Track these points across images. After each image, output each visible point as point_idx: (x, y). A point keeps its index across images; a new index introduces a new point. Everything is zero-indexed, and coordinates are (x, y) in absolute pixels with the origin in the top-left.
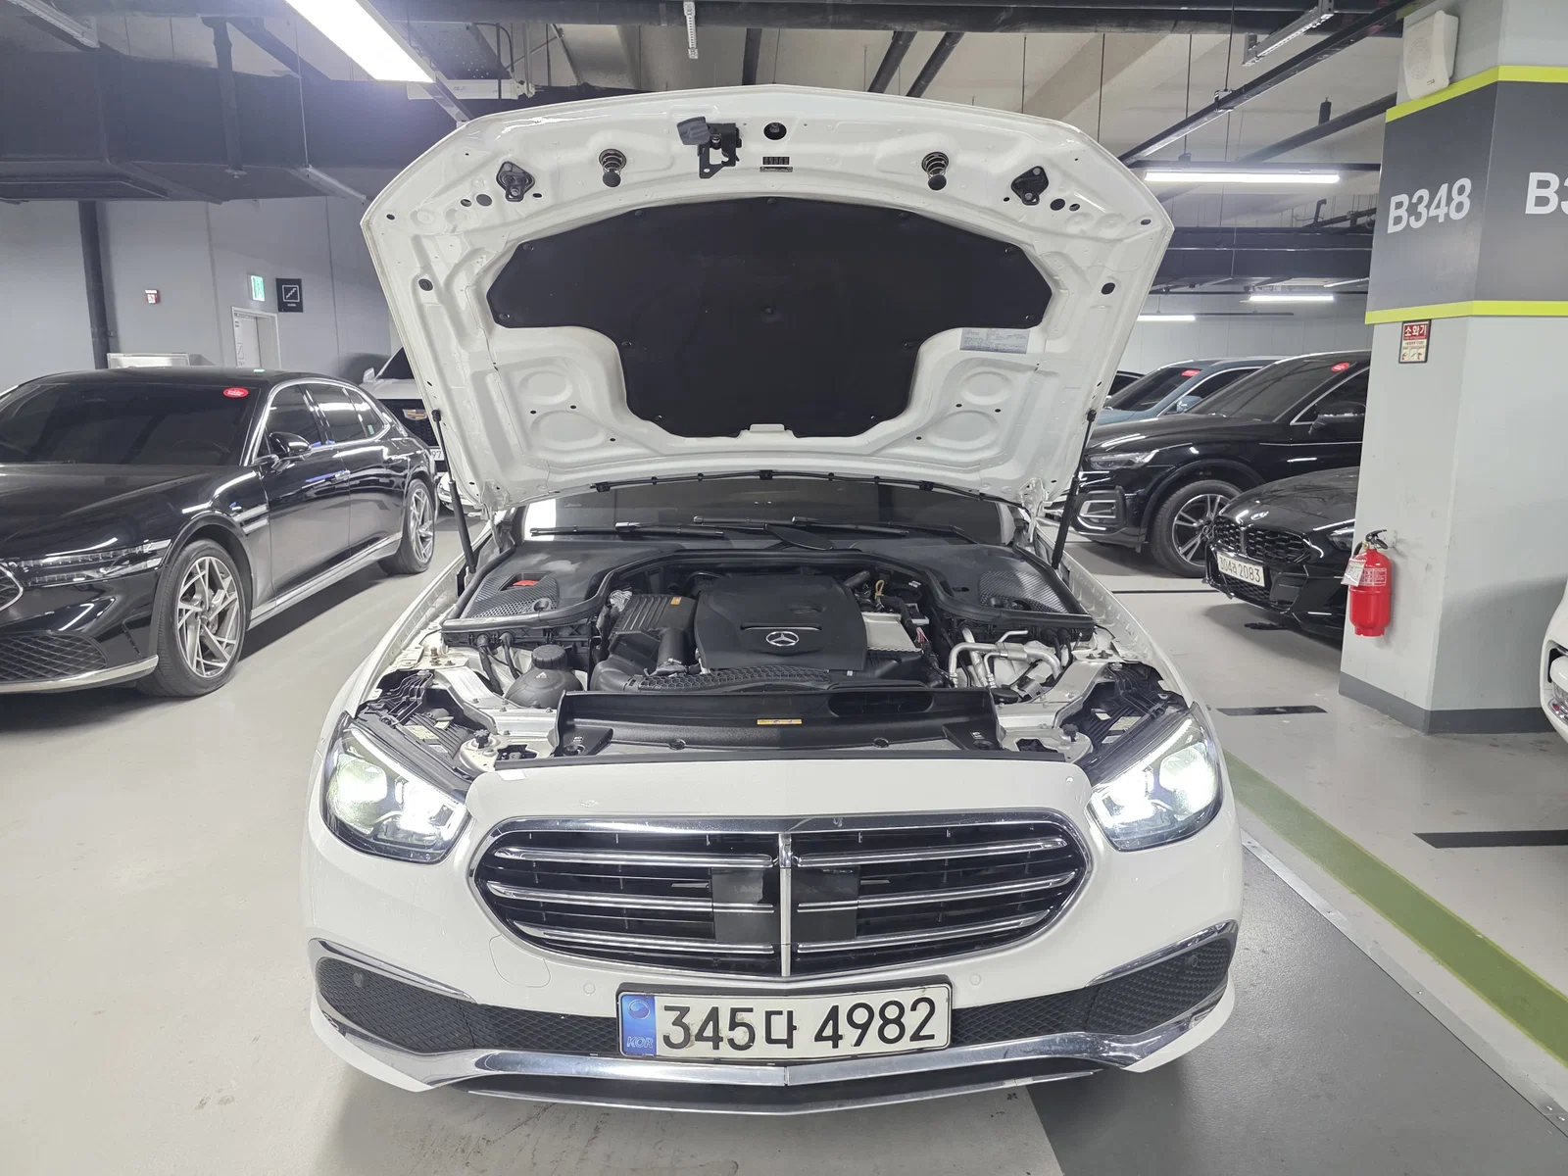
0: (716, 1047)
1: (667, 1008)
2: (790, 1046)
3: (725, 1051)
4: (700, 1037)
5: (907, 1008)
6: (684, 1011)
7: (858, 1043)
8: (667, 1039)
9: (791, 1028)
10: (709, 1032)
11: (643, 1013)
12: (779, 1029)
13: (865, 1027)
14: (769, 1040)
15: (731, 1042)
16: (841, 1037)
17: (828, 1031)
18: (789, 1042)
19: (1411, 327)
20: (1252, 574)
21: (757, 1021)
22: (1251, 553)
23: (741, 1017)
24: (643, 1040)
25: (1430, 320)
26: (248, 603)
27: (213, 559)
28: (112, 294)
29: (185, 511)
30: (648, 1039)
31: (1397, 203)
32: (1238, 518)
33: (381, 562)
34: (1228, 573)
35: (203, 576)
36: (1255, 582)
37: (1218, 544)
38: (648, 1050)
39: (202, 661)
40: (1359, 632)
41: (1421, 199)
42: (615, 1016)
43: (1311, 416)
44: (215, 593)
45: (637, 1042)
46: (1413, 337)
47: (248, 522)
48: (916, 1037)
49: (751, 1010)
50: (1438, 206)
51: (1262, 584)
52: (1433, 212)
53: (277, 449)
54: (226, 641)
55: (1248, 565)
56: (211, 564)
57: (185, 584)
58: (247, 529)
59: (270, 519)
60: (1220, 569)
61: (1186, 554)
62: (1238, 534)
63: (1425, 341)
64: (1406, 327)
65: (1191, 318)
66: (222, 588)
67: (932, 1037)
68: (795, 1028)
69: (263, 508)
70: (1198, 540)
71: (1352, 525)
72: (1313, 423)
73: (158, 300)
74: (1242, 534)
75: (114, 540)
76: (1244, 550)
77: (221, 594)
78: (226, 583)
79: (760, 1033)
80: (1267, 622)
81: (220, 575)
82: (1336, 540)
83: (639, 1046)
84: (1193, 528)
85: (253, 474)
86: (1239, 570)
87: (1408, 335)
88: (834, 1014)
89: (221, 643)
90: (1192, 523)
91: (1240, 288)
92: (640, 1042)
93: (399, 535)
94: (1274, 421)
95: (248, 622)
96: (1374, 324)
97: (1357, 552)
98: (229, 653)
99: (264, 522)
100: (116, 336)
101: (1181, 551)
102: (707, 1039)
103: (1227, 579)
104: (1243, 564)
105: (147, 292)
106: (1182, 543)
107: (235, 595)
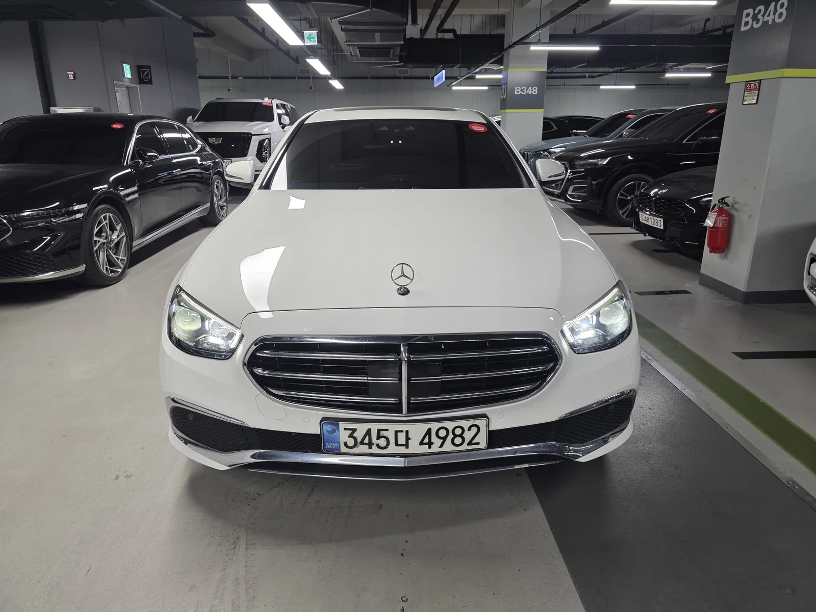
0: (370, 448)
1: (346, 429)
2: (407, 447)
3: (375, 450)
4: (362, 443)
5: (466, 429)
6: (354, 430)
7: (441, 446)
8: (346, 444)
9: (408, 439)
10: (366, 441)
11: (333, 431)
12: (402, 439)
13: (444, 439)
14: (397, 444)
15: (378, 446)
16: (433, 443)
17: (426, 440)
18: (407, 446)
19: (750, 85)
20: (657, 223)
21: (391, 436)
22: (657, 212)
23: (382, 433)
24: (334, 445)
25: (760, 80)
26: (130, 238)
27: (111, 215)
28: (50, 74)
29: (94, 189)
30: (336, 444)
31: (747, 14)
32: (652, 193)
33: (199, 219)
34: (645, 222)
35: (106, 223)
36: (658, 227)
37: (640, 207)
38: (337, 449)
39: (108, 267)
40: (711, 252)
41: (760, 11)
42: (319, 433)
43: (694, 138)
44: (113, 232)
45: (331, 446)
46: (751, 90)
47: (128, 195)
48: (470, 443)
49: (387, 430)
50: (769, 15)
51: (662, 228)
52: (766, 19)
53: (141, 157)
54: (120, 257)
55: (656, 218)
56: (109, 217)
57: (97, 228)
58: (128, 199)
59: (139, 195)
60: (641, 221)
61: (623, 214)
62: (651, 201)
63: (757, 92)
64: (747, 85)
65: (633, 87)
66: (117, 230)
67: (478, 443)
68: (410, 439)
69: (135, 188)
70: (630, 206)
71: (711, 196)
72: (695, 142)
73: (75, 77)
74: (653, 202)
75: (58, 203)
76: (654, 210)
77: (116, 233)
78: (118, 227)
79: (392, 441)
80: (664, 249)
81: (115, 223)
82: (702, 203)
83: (332, 448)
84: (628, 200)
85: (129, 170)
86: (650, 220)
87: (748, 89)
88: (429, 432)
89: (118, 259)
90: (628, 197)
91: (660, 69)
92: (332, 445)
93: (208, 205)
94: (674, 141)
95: (131, 248)
96: (730, 83)
97: (713, 209)
98: (123, 264)
99: (136, 195)
100: (54, 98)
101: (621, 212)
102: (366, 444)
103: (644, 226)
104: (653, 217)
105: (68, 73)
106: (622, 208)
107: (124, 234)
